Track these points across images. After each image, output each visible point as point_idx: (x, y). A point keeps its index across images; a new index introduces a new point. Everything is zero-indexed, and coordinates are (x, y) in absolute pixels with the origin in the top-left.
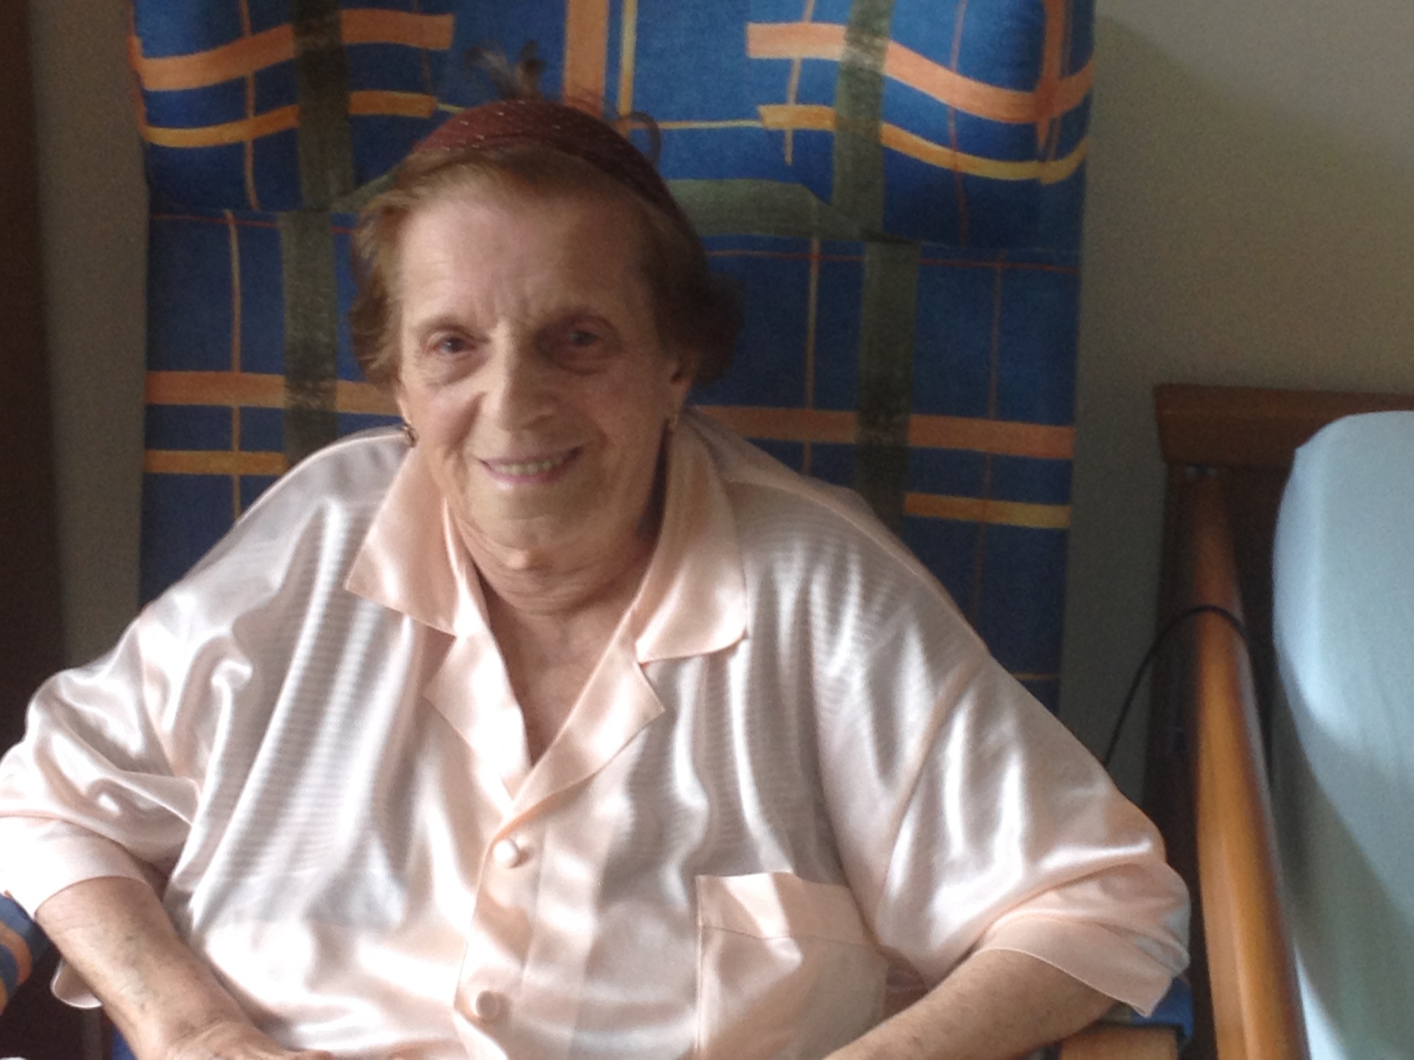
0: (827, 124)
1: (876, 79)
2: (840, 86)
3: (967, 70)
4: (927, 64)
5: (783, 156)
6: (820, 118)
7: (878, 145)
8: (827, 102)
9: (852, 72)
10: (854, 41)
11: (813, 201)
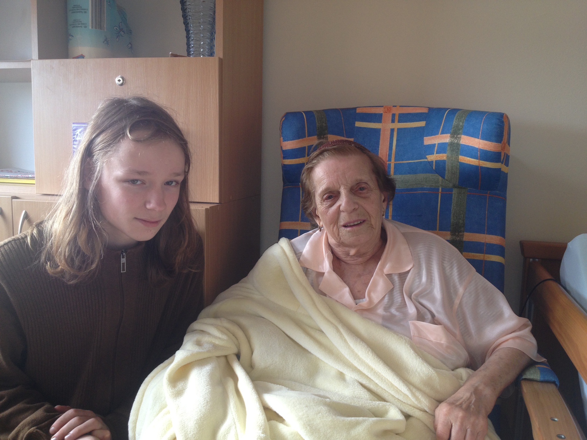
0: (445, 158)
1: (458, 144)
2: (448, 148)
3: (483, 138)
4: (473, 139)
5: (432, 167)
6: (443, 157)
7: (458, 162)
8: (445, 153)
9: (451, 144)
10: (452, 137)
11: (440, 178)
